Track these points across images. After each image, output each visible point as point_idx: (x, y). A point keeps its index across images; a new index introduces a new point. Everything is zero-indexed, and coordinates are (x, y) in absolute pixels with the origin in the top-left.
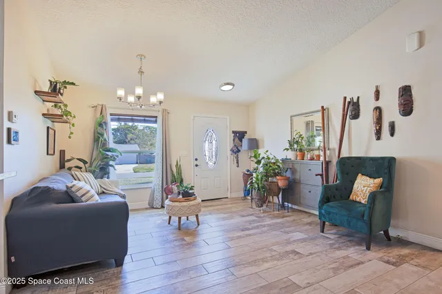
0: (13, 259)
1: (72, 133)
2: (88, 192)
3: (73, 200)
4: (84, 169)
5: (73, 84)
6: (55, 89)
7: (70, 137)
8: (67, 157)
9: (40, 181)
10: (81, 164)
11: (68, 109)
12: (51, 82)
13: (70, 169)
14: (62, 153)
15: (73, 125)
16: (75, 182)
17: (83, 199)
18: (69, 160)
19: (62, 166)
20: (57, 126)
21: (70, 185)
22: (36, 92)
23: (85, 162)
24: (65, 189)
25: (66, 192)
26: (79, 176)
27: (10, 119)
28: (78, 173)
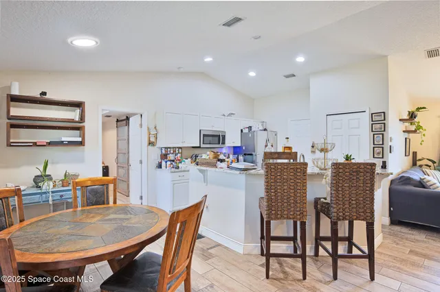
0: (392, 209)
1: (423, 141)
2: (435, 184)
3: (424, 187)
4: (432, 167)
5: (424, 108)
6: (412, 116)
7: (421, 144)
8: (418, 157)
9: (403, 173)
10: (430, 163)
11: (420, 124)
12: (409, 112)
13: (421, 166)
14: (415, 154)
15: (424, 135)
16: (426, 176)
17: (431, 187)
18: (420, 160)
19: (414, 164)
20: (411, 136)
21: (422, 178)
22: (400, 120)
23: (434, 162)
24: (419, 179)
25: (420, 182)
26: (429, 173)
27: (391, 141)
28: (428, 171)
